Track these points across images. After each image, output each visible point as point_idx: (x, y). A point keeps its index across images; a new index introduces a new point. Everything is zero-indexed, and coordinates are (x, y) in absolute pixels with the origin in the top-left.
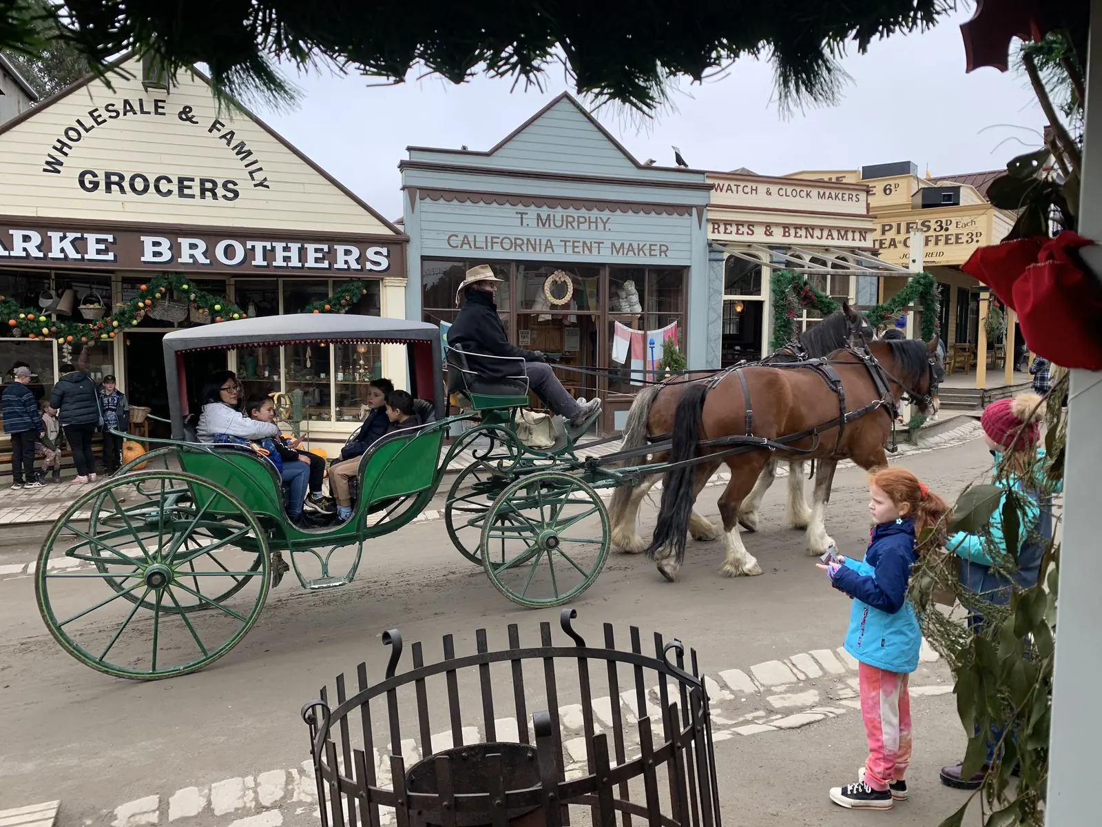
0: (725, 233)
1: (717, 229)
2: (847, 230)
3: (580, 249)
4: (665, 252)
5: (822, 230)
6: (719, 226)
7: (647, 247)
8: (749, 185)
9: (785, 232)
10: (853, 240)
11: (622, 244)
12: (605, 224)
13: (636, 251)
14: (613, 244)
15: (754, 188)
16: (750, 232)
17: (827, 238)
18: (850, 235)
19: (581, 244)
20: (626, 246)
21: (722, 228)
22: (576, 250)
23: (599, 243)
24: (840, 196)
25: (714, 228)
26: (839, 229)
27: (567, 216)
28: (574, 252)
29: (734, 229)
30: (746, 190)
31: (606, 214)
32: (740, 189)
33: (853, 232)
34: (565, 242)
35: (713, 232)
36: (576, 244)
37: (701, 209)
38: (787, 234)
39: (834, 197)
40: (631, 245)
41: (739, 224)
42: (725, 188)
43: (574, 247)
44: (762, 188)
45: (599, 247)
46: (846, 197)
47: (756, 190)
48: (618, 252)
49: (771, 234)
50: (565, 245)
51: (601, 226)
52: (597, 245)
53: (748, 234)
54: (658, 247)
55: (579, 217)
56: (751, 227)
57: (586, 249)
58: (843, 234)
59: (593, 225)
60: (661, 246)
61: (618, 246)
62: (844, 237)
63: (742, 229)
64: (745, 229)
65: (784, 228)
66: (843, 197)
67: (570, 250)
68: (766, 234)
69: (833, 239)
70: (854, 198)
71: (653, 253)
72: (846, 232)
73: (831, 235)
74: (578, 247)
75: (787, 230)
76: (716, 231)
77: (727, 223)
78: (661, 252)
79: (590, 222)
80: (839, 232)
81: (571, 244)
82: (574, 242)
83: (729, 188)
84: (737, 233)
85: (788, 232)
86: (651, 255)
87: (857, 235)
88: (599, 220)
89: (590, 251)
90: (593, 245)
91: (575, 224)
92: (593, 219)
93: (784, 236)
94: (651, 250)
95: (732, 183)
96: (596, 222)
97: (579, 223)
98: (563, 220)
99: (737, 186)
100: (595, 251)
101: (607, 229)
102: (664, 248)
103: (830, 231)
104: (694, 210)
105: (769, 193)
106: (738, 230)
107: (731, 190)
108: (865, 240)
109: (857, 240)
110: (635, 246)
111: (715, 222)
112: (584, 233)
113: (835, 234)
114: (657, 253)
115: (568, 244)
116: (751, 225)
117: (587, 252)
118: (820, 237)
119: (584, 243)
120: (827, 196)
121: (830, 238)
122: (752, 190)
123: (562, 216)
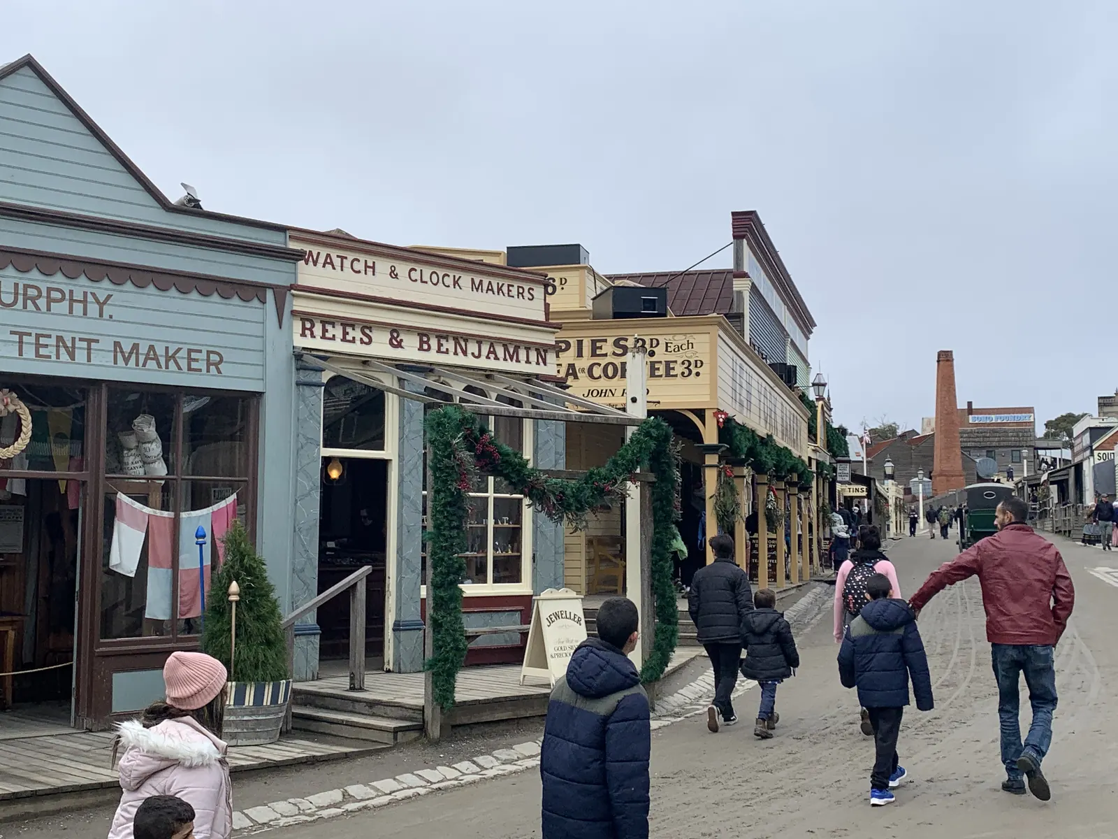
0: (323, 337)
1: (310, 329)
2: (518, 345)
3: (51, 351)
4: (216, 365)
5: (479, 343)
6: (313, 326)
7: (183, 353)
8: (362, 258)
9: (422, 342)
10: (528, 362)
11: (136, 347)
12: (101, 305)
13: (162, 361)
14: (117, 344)
15: (370, 264)
16: (366, 340)
17: (488, 357)
18: (522, 354)
19: (53, 341)
20: (143, 349)
21: (318, 329)
22: (42, 351)
23: (89, 341)
24: (505, 289)
25: (304, 328)
26: (505, 343)
27: (26, 287)
28: (37, 354)
29: (338, 331)
30: (357, 266)
31: (104, 288)
32: (347, 263)
33: (528, 349)
34: (21, 335)
35: (303, 335)
36: (42, 341)
37: (282, 293)
38: (425, 347)
39: (495, 290)
40: (152, 348)
41: (347, 323)
42: (321, 260)
43: (38, 346)
44: (383, 265)
45: (89, 349)
46: (514, 291)
47: (373, 268)
48: (126, 360)
49: (399, 345)
50: (21, 342)
51: (93, 309)
52: (85, 344)
53: (362, 341)
54: (204, 355)
55: (49, 290)
56: (367, 331)
57: (62, 350)
58: (511, 351)
59: (78, 308)
60: (209, 353)
61: (127, 349)
62: (514, 357)
63: (352, 334)
64: (357, 334)
65: (421, 335)
66: (509, 291)
67: (29, 352)
68: (391, 343)
69: (496, 358)
70: (526, 294)
71: (194, 365)
72: (517, 348)
73: (494, 352)
74: (46, 346)
75: (425, 339)
76: (308, 332)
77: (327, 321)
78: (209, 364)
79: (72, 300)
80: (506, 349)
81: (32, 339)
82: (38, 336)
83: (328, 261)
84: (344, 340)
85: (427, 343)
86: (190, 369)
87: (533, 356)
88: (90, 298)
89: (72, 355)
90: (78, 344)
91: (42, 303)
92: (78, 295)
93: (421, 349)
94: (190, 360)
95: (334, 253)
96: (85, 302)
97: (50, 300)
98: (16, 294)
99: (343, 258)
100: (81, 356)
101: (106, 316)
102: (214, 358)
103: (492, 345)
104: (270, 295)
105: (393, 274)
106: (345, 333)
107: (331, 263)
108: (545, 364)
109: (534, 363)
110: (160, 351)
111: (306, 318)
112: (59, 321)
113: (500, 351)
114: (202, 365)
115: (25, 339)
116: (367, 326)
117: (64, 356)
118: (476, 354)
119: (59, 339)
120: (485, 288)
121: (492, 356)
122: (366, 266)
123: (16, 285)
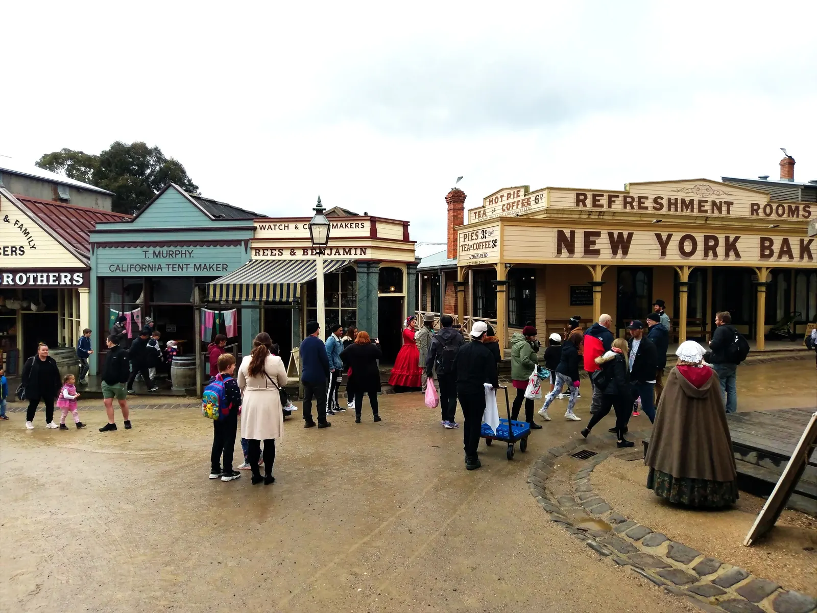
0: (263, 255)
1: (258, 253)
2: (350, 248)
3: (177, 269)
4: (225, 268)
5: (331, 249)
6: (259, 251)
7: (215, 266)
8: (283, 224)
9: (304, 252)
10: (356, 254)
11: (200, 265)
12: (190, 254)
13: (208, 269)
14: (195, 265)
15: (286, 225)
16: (280, 254)
17: (335, 254)
18: (353, 251)
19: (177, 266)
20: (203, 266)
21: (261, 253)
22: (174, 269)
23: (187, 265)
24: (349, 226)
25: (256, 253)
26: (344, 248)
27: (170, 251)
28: (173, 270)
29: (269, 252)
30: (281, 227)
31: (191, 248)
32: (277, 227)
33: (356, 249)
34: (168, 265)
35: (256, 255)
36: (174, 266)
37: (246, 242)
39: (344, 226)
40: (205, 265)
41: (272, 249)
42: (267, 228)
43: (173, 268)
44: (292, 225)
45: (187, 267)
46: (354, 226)
47: (288, 227)
48: (198, 270)
49: (294, 254)
50: (168, 267)
51: (188, 255)
52: (186, 266)
53: (279, 255)
54: (221, 266)
55: (176, 251)
56: (281, 251)
57: (180, 268)
58: (347, 251)
59: (184, 255)
60: (223, 264)
61: (198, 266)
62: (349, 253)
63: (274, 252)
64: (277, 252)
65: (304, 250)
66: (351, 226)
67: (171, 270)
68: (291, 254)
69: (339, 254)
70: (360, 226)
71: (218, 269)
72: (350, 250)
73: (339, 252)
75: (306, 251)
76: (257, 254)
77: (265, 249)
78: (223, 268)
79: (182, 254)
80: (344, 250)
81: (172, 266)
82: (173, 265)
83: (270, 227)
84: (271, 255)
85: (307, 252)
86: (217, 270)
87: (359, 251)
88: (187, 252)
89: (182, 270)
90: (184, 266)
91: (174, 255)
92: (184, 252)
93: (304, 254)
94: (217, 268)
95: (272, 225)
96: (185, 254)
97: (176, 254)
98: (167, 254)
99: (275, 225)
100: (185, 270)
101: (192, 257)
102: (225, 266)
103: (337, 249)
104: (243, 243)
105: (296, 228)
106: (272, 252)
107: (271, 228)
108: (365, 253)
109: (358, 255)
110: (208, 266)
111: (257, 249)
112: (179, 260)
113: (341, 251)
114: (221, 269)
115: (170, 266)
116: (281, 249)
117: (180, 270)
118: (330, 254)
119: (179, 265)
120: (339, 226)
121: (337, 254)
122: (285, 227)
123: (167, 251)
